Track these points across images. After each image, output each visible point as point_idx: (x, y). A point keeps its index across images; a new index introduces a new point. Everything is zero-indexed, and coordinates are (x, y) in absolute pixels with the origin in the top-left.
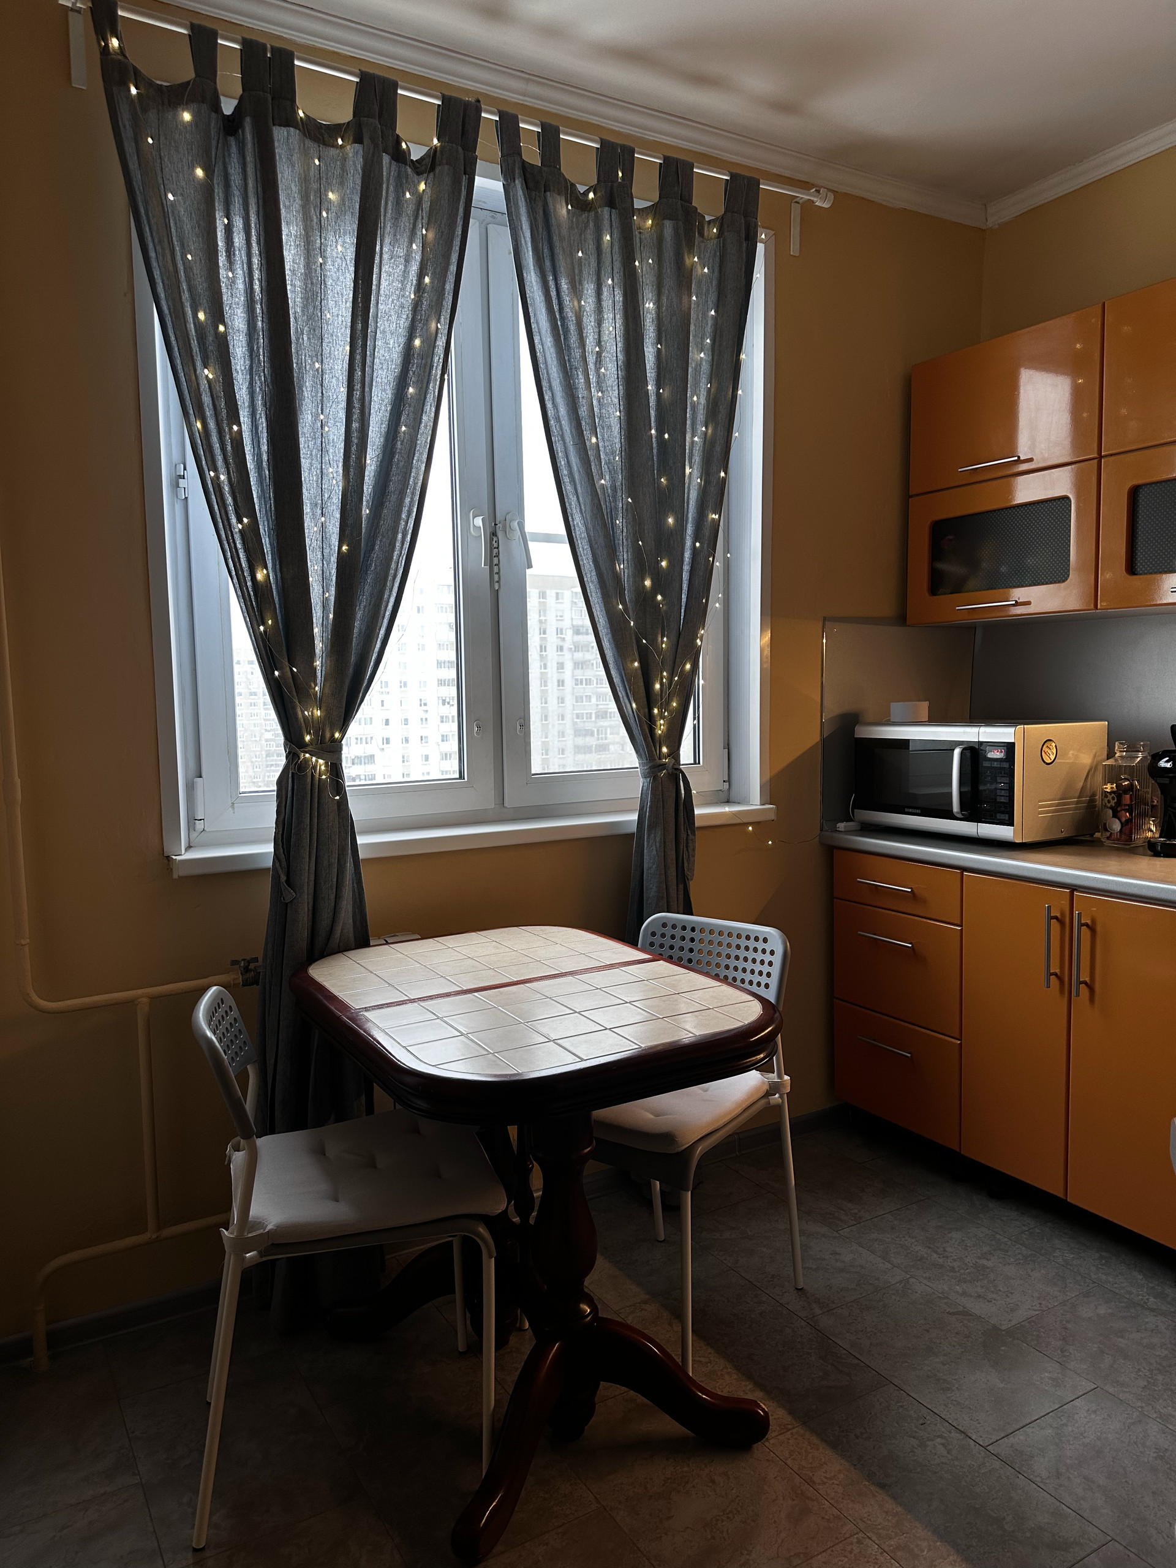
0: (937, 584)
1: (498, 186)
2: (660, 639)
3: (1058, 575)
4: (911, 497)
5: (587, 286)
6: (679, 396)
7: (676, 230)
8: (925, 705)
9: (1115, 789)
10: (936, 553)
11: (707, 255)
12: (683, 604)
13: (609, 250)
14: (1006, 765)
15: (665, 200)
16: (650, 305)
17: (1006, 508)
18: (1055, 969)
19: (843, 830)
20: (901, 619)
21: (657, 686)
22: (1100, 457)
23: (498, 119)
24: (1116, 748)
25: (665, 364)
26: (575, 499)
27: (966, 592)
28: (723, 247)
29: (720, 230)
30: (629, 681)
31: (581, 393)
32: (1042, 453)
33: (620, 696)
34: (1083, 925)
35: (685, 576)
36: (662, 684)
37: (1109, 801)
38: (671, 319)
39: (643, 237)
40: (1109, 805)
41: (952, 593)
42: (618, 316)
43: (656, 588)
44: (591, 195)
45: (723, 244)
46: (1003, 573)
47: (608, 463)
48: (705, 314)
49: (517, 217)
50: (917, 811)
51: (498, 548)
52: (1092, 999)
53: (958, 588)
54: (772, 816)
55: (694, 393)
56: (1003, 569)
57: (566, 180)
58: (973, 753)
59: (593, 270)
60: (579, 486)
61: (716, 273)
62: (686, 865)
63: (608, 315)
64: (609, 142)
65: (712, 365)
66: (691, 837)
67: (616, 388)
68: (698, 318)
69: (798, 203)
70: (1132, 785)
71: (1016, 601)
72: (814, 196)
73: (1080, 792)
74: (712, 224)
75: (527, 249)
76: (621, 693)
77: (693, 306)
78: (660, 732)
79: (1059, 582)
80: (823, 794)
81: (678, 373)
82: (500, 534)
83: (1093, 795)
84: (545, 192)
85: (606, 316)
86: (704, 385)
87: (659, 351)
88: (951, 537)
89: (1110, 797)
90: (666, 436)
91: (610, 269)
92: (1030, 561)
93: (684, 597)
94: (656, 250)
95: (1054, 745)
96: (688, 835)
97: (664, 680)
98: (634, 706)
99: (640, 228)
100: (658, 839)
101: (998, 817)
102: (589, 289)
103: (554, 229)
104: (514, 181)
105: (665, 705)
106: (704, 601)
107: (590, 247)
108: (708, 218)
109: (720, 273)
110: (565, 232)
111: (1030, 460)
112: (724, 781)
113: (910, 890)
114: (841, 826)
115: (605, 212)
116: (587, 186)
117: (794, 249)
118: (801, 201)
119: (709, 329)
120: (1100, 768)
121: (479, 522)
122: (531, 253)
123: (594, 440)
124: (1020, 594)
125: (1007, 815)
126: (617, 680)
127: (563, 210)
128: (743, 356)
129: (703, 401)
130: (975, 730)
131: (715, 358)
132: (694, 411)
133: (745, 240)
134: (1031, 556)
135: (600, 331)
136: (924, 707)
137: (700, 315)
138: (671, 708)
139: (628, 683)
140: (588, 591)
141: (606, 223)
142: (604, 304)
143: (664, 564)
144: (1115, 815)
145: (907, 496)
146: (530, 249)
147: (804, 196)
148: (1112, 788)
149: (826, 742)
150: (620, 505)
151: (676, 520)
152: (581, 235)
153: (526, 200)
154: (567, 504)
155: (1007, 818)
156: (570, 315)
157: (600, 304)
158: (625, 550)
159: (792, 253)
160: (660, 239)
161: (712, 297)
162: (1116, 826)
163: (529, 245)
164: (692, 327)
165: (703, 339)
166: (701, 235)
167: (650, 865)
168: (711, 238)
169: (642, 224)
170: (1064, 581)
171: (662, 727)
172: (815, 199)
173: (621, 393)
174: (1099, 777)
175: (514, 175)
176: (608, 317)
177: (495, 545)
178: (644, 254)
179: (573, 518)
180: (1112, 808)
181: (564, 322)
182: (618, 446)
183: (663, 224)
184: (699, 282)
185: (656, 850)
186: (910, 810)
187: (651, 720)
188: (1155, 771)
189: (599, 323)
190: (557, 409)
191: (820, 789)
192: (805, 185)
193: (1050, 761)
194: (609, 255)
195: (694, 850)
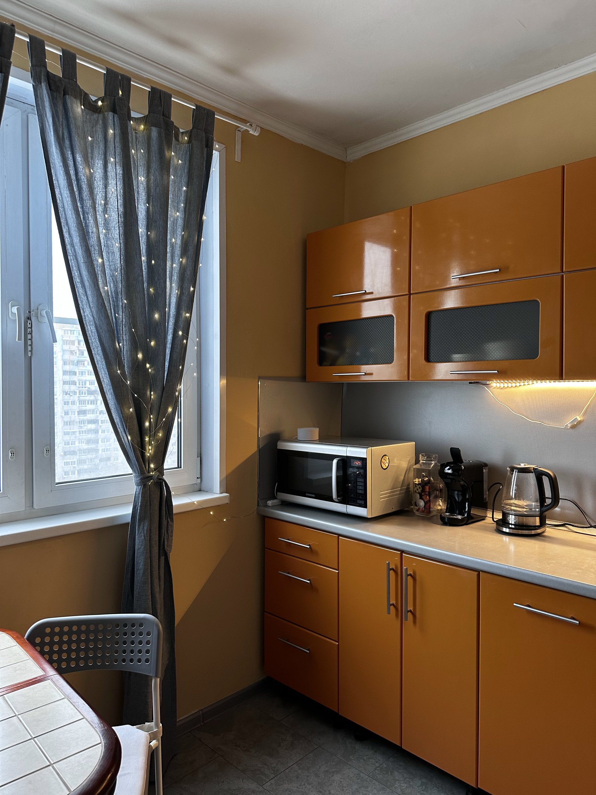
0: (322, 359)
1: (29, 86)
2: (149, 393)
3: (388, 360)
4: (308, 309)
5: (97, 161)
6: (161, 237)
7: (159, 134)
8: (317, 430)
9: (420, 482)
10: (322, 342)
11: (181, 153)
12: (166, 369)
13: (112, 140)
14: (362, 471)
15: (152, 114)
16: (142, 179)
17: (359, 320)
18: (393, 601)
19: (270, 505)
20: (303, 378)
21: (147, 424)
22: (410, 294)
23: (29, 41)
24: (420, 458)
25: (151, 217)
26: (85, 298)
27: (337, 365)
28: (191, 149)
29: (190, 138)
30: (126, 422)
31: (92, 228)
32: (378, 290)
33: (120, 431)
34: (408, 575)
35: (168, 351)
36: (150, 422)
37: (417, 489)
38: (156, 189)
39: (138, 136)
40: (417, 491)
41: (329, 366)
42: (118, 183)
43: (146, 359)
44: (100, 103)
45: (192, 147)
46: (358, 356)
47: (113, 276)
48: (180, 189)
49: (42, 108)
50: (313, 496)
51: (31, 328)
52: (415, 622)
53: (333, 363)
54: (227, 501)
55: (173, 236)
56: (358, 354)
57: (81, 90)
58: (345, 462)
59: (101, 152)
60: (88, 290)
61: (187, 164)
62: (166, 543)
63: (112, 182)
64: (112, 71)
65: (184, 221)
66: (170, 523)
67: (117, 228)
68: (174, 190)
69: (240, 131)
70: (429, 480)
71: (365, 373)
72: (249, 128)
73: (402, 484)
74: (184, 134)
75: (50, 130)
76: (120, 429)
77: (171, 183)
78: (148, 455)
79: (388, 363)
80: (259, 483)
81: (160, 223)
82: (33, 319)
83: (409, 485)
84: (64, 95)
85: (110, 182)
86: (180, 232)
87: (148, 208)
88: (329, 333)
89: (418, 487)
90: (153, 262)
91: (113, 152)
92: (372, 350)
93: (167, 364)
94: (147, 145)
95: (387, 458)
96: (168, 522)
97: (152, 420)
98: (129, 438)
99: (136, 130)
100: (145, 528)
101: (358, 502)
102: (99, 164)
103: (72, 120)
104: (41, 84)
105: (153, 436)
106: (181, 367)
107: (100, 136)
108: (181, 131)
109: (190, 165)
110: (79, 123)
111: (372, 293)
112: (198, 478)
113: (309, 547)
114: (270, 503)
115: (110, 115)
116: (97, 97)
117: (238, 158)
118: (241, 130)
119: (182, 198)
120: (412, 469)
121: (15, 310)
122: (52, 133)
123: (100, 260)
124: (366, 368)
125: (363, 502)
126: (117, 420)
127: (78, 109)
128: (204, 218)
129: (179, 242)
130: (344, 449)
131: (186, 216)
132: (173, 248)
133: (206, 147)
134: (373, 347)
135: (106, 191)
136: (316, 432)
137: (177, 189)
138: (157, 437)
139: (125, 423)
140: (95, 360)
141: (110, 122)
142: (109, 174)
143: (153, 343)
144: (421, 498)
145: (305, 308)
146: (52, 130)
147: (244, 127)
148: (419, 481)
149: (261, 451)
150: (121, 304)
151: (161, 316)
152: (93, 127)
153: (49, 97)
154: (79, 302)
155: (363, 503)
156: (83, 179)
157: (107, 174)
158: (124, 334)
159: (236, 160)
160: (149, 138)
161: (184, 180)
162: (422, 503)
163: (52, 127)
164: (170, 196)
165: (178, 203)
166: (177, 139)
167: (140, 547)
168: (184, 143)
169: (137, 127)
170: (391, 363)
171: (150, 451)
172: (249, 130)
173: (121, 232)
174: (412, 474)
175: (40, 80)
176: (112, 183)
177: (29, 326)
178: (138, 147)
179: (84, 311)
180: (419, 493)
181: (79, 182)
182: (119, 265)
183: (151, 129)
184: (176, 169)
185: (144, 536)
186: (309, 495)
187: (143, 446)
188: (443, 475)
189: (106, 186)
190: (72, 239)
191: (257, 480)
192: (244, 121)
193: (386, 468)
194: (112, 143)
195: (172, 532)
